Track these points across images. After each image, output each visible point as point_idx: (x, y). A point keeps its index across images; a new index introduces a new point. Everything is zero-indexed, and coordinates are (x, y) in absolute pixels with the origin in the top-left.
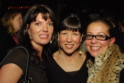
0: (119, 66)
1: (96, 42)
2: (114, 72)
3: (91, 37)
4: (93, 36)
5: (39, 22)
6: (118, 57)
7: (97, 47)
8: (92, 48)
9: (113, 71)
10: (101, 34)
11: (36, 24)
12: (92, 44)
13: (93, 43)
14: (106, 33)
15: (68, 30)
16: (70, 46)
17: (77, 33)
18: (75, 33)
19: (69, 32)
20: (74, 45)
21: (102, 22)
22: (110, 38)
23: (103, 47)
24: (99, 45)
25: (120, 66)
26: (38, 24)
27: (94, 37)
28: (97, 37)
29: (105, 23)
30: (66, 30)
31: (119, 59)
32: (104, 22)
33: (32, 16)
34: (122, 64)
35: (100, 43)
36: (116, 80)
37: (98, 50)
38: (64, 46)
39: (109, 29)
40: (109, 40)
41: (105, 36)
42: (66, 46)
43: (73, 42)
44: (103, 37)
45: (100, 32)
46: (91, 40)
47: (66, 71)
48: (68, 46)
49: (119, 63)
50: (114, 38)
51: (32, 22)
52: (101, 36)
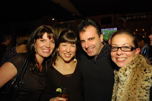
0: (147, 81)
1: (122, 53)
2: (143, 88)
3: (116, 49)
4: (118, 48)
5: (44, 39)
6: (145, 71)
7: (123, 58)
8: (118, 59)
9: (141, 87)
10: (126, 45)
11: (41, 41)
12: (117, 55)
13: (119, 54)
14: (130, 44)
15: (68, 43)
16: (68, 55)
17: (75, 45)
18: (73, 45)
19: (68, 44)
20: (71, 54)
21: (126, 33)
22: (135, 49)
23: (128, 58)
24: (124, 56)
25: (149, 82)
26: (43, 41)
27: (120, 49)
28: (122, 49)
29: (129, 35)
30: (66, 42)
31: (146, 73)
32: (128, 33)
33: (39, 34)
34: (150, 78)
35: (126, 54)
36: (146, 96)
37: (124, 61)
38: (63, 55)
39: (133, 39)
40: (134, 50)
41: (131, 47)
42: (65, 55)
43: (71, 52)
44: (128, 48)
45: (124, 43)
46: (116, 52)
47: (63, 74)
48: (67, 55)
49: (147, 78)
50: (139, 48)
51: (39, 39)
52: (126, 47)
